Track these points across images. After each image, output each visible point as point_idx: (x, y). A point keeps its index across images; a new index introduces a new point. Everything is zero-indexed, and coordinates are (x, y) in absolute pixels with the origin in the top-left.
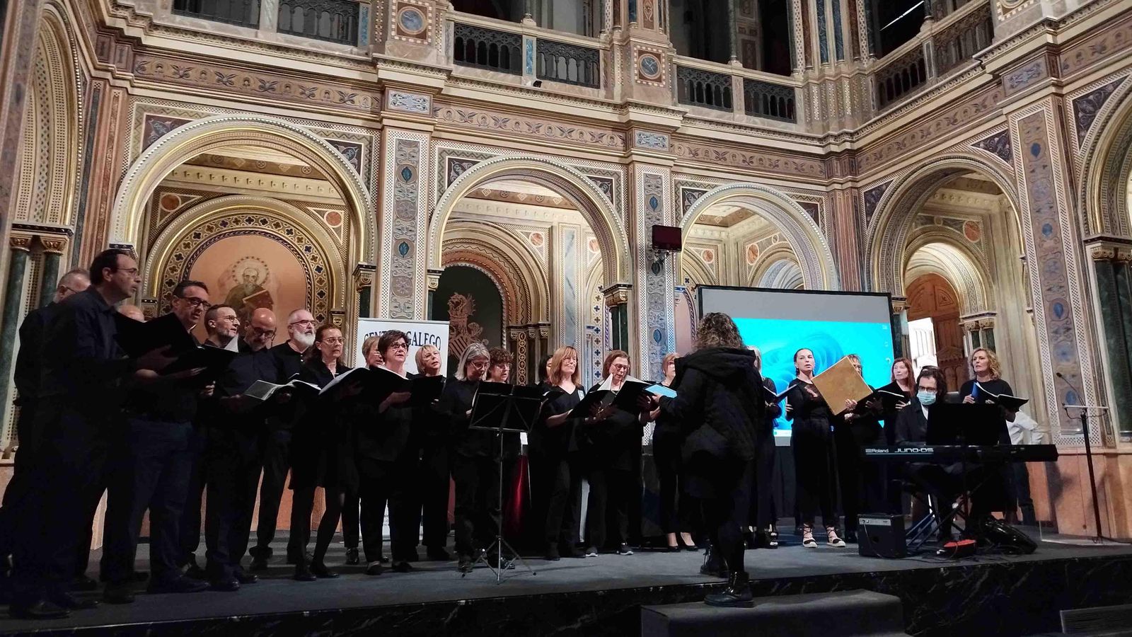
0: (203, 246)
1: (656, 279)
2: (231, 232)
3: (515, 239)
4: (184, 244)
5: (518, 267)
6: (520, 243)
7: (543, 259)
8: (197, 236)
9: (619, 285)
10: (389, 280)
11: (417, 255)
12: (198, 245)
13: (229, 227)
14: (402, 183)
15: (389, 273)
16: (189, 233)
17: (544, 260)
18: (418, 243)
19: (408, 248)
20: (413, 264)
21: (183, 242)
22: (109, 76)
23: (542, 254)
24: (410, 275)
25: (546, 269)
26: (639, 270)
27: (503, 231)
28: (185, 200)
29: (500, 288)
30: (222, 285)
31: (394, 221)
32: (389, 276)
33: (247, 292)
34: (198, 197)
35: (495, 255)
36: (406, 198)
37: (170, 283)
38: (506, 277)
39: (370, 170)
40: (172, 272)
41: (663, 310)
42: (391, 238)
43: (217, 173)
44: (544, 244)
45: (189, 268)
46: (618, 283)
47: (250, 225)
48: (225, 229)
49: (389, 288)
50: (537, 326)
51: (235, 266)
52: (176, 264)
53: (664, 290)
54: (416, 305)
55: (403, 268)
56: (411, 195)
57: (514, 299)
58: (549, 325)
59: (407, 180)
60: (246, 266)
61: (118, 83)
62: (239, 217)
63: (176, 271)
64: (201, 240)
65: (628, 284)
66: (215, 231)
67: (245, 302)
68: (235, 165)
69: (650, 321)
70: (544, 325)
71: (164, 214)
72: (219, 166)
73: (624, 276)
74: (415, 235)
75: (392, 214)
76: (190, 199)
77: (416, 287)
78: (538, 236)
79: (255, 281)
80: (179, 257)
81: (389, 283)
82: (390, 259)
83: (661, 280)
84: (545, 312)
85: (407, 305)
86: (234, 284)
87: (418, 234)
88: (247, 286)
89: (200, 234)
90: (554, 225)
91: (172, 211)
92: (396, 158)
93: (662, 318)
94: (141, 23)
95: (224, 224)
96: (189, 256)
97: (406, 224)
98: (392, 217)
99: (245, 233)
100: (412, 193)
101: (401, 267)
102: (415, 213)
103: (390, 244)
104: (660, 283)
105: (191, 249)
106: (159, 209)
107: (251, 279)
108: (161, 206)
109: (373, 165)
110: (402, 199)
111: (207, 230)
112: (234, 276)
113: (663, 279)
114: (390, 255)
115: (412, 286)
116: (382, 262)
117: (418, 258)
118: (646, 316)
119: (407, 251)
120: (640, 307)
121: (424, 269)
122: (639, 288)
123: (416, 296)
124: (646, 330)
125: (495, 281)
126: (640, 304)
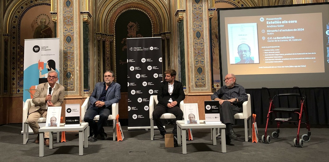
0: (24, 11)
1: (198, 6)
2: (34, 5)
4: (18, 11)
5: (155, 8)
7: (167, 2)
8: (22, 8)
9: (179, 11)
10: (62, 18)
11: (75, 6)
15: (62, 15)
16: (19, 7)
18: (75, 0)
20: (73, 10)
21: (17, 11)
24: (71, 15)
26: (188, 2)
29: (150, 18)
30: (33, 27)
33: (42, 29)
37: (14, 27)
38: (151, 13)
40: (14, 23)
45: (20, 21)
48: (32, 4)
49: (62, 22)
50: (165, 34)
51: (37, 18)
52: (15, 19)
53: (202, 11)
55: (68, 12)
57: (156, 22)
58: (170, 33)
63: (16, 22)
64: (24, 9)
65: (183, 9)
66: (29, 5)
67: (42, 33)
69: (194, 27)
70: (167, 33)
71: (8, 0)
73: (181, 6)
77: (75, 21)
79: (45, 24)
80: (16, 17)
81: (62, 20)
82: (62, 9)
83: (200, 6)
84: (168, 27)
85: (71, 29)
86: (37, 26)
88: (42, 26)
93: (201, 25)
95: (32, 2)
96: (19, 16)
99: (40, 4)
103: (62, 2)
104: (200, 8)
105: (20, 13)
107: (43, 23)
111: (26, 5)
112: (37, 23)
113: (202, 6)
114: (62, 7)
115: (72, 20)
116: (59, 10)
117: (75, 7)
118: (192, 25)
119: (70, 4)
120: (188, 21)
121: (78, 12)
122: (188, 11)
123: (75, 25)
124: (192, 32)
125: (147, 15)
126: (188, 19)
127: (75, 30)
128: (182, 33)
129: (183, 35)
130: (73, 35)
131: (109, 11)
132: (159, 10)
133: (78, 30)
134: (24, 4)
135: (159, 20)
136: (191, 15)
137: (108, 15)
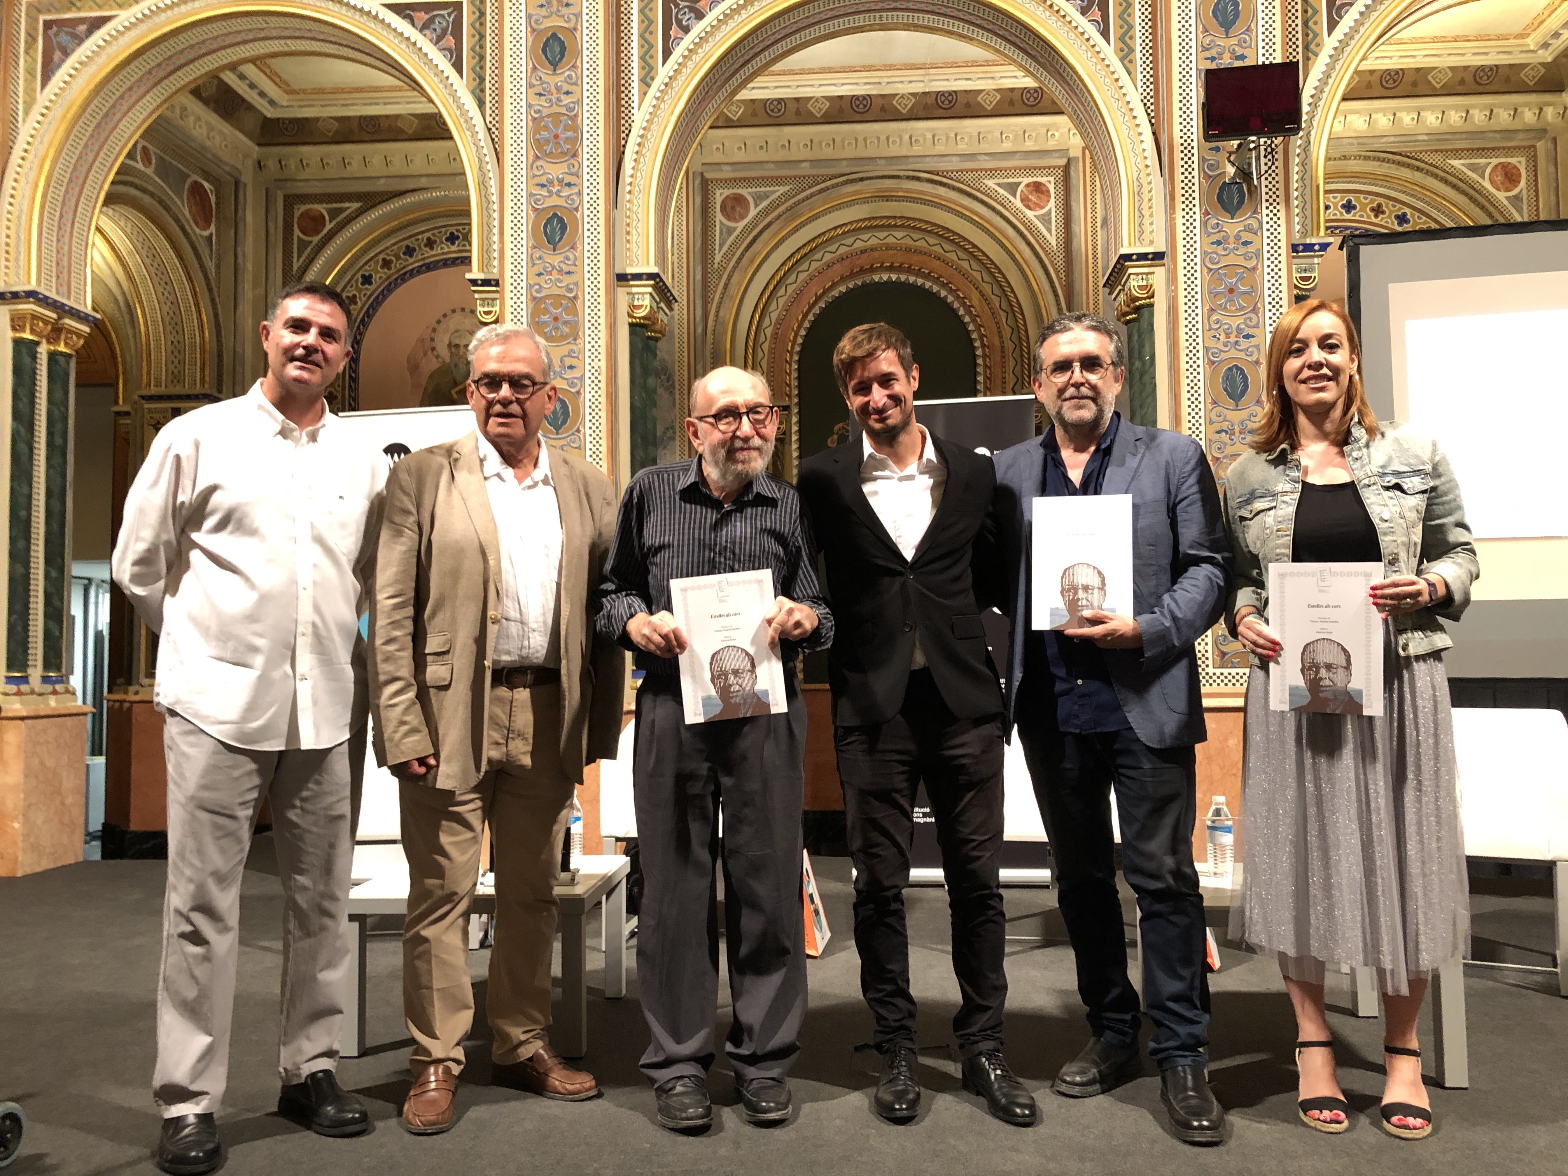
0: (377, 297)
1: (1232, 226)
2: (421, 266)
3: (983, 202)
5: (997, 267)
6: (993, 209)
7: (1053, 239)
8: (367, 280)
9: (1128, 257)
10: (524, 306)
11: (587, 240)
12: (369, 298)
13: (418, 256)
14: (545, 73)
15: (524, 291)
16: (354, 275)
17: (1054, 243)
18: (586, 212)
19: (564, 228)
20: (578, 263)
23: (1049, 230)
24: (570, 290)
25: (1060, 261)
26: (1179, 206)
27: (954, 188)
28: (334, 213)
29: (967, 319)
30: (414, 368)
31: (530, 167)
32: (524, 299)
33: (459, 379)
34: (356, 205)
35: (947, 247)
36: (556, 109)
38: (975, 294)
39: (482, 58)
41: (1255, 310)
42: (524, 207)
43: (376, 152)
44: (1052, 205)
46: (1124, 251)
47: (454, 248)
48: (411, 260)
51: (434, 330)
53: (1258, 254)
54: (588, 361)
55: (555, 275)
56: (566, 100)
57: (996, 341)
59: (555, 64)
60: (452, 328)
62: (434, 235)
64: (374, 287)
65: (1150, 250)
66: (396, 265)
67: (456, 397)
68: (402, 131)
69: (1212, 343)
71: (303, 245)
72: (376, 137)
73: (1142, 232)
74: (580, 194)
75: (524, 152)
76: (342, 210)
77: (587, 318)
78: (1038, 187)
81: (524, 313)
82: (524, 257)
83: (1248, 229)
85: (568, 361)
86: (435, 365)
87: (586, 191)
88: (456, 365)
89: (371, 276)
90: (1072, 154)
91: (316, 239)
92: (529, 17)
93: (1251, 331)
95: (410, 251)
97: (556, 171)
98: (524, 159)
99: (446, 264)
100: (567, 93)
101: (550, 273)
102: (576, 139)
103: (524, 221)
104: (1246, 237)
105: (360, 305)
106: (295, 238)
107: (462, 351)
108: (297, 232)
109: (488, 45)
110: (545, 112)
111: (382, 267)
112: (433, 349)
113: (1255, 225)
114: (524, 249)
115: (576, 315)
116: (508, 267)
117: (587, 247)
118: (1200, 333)
119: (562, 234)
120: (1182, 308)
121: (602, 272)
122: (1180, 257)
123: (588, 339)
124: (1201, 370)
125: (956, 305)
126: (1181, 300)
127: (588, 367)
128: (1146, 378)
129: (1149, 389)
130: (578, 392)
131: (771, 287)
132: (1014, 278)
133: (603, 364)
134: (377, 263)
135: (1015, 329)
136: (1198, 275)
137: (763, 308)
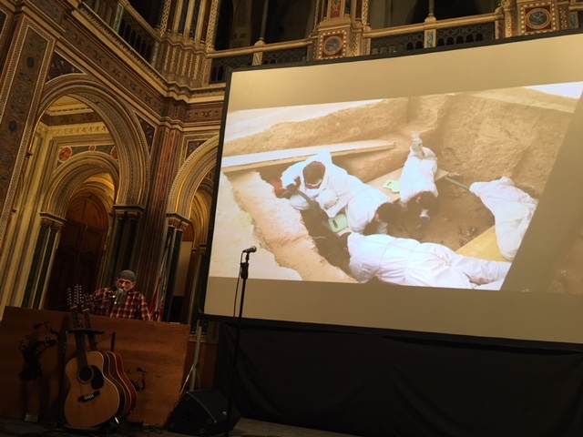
22: (167, 124)
61: (174, 126)
94: (183, 92)
